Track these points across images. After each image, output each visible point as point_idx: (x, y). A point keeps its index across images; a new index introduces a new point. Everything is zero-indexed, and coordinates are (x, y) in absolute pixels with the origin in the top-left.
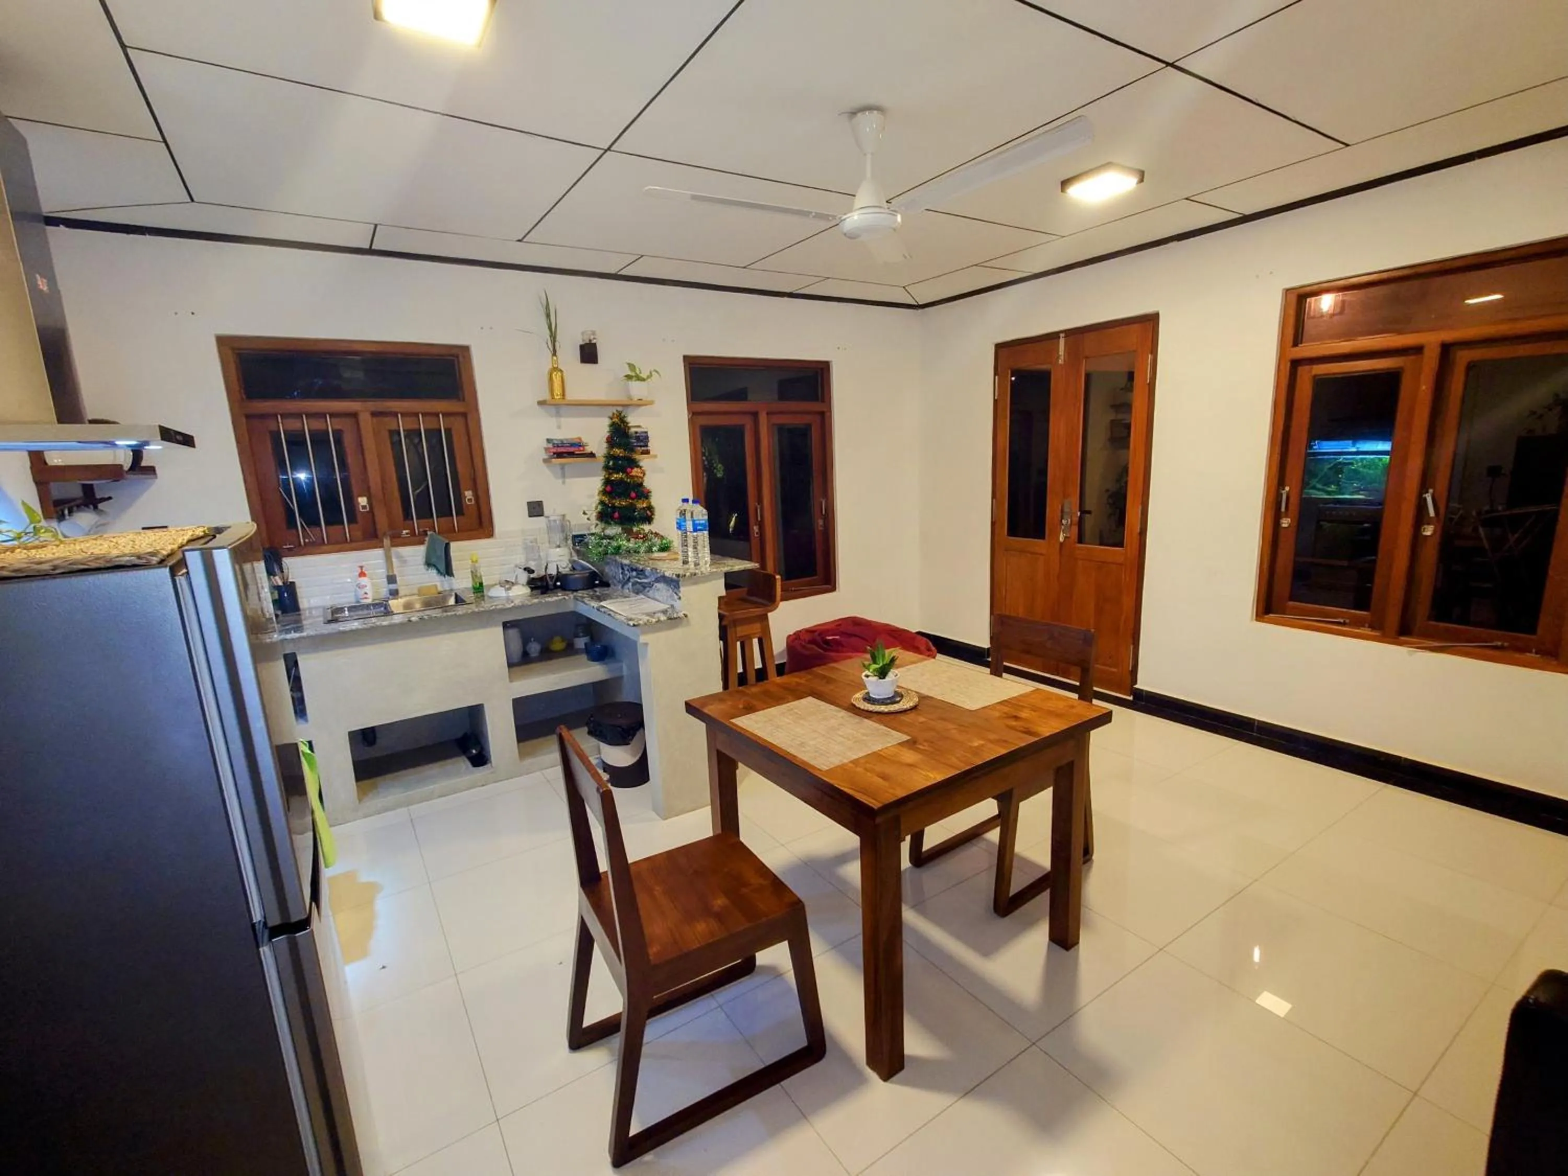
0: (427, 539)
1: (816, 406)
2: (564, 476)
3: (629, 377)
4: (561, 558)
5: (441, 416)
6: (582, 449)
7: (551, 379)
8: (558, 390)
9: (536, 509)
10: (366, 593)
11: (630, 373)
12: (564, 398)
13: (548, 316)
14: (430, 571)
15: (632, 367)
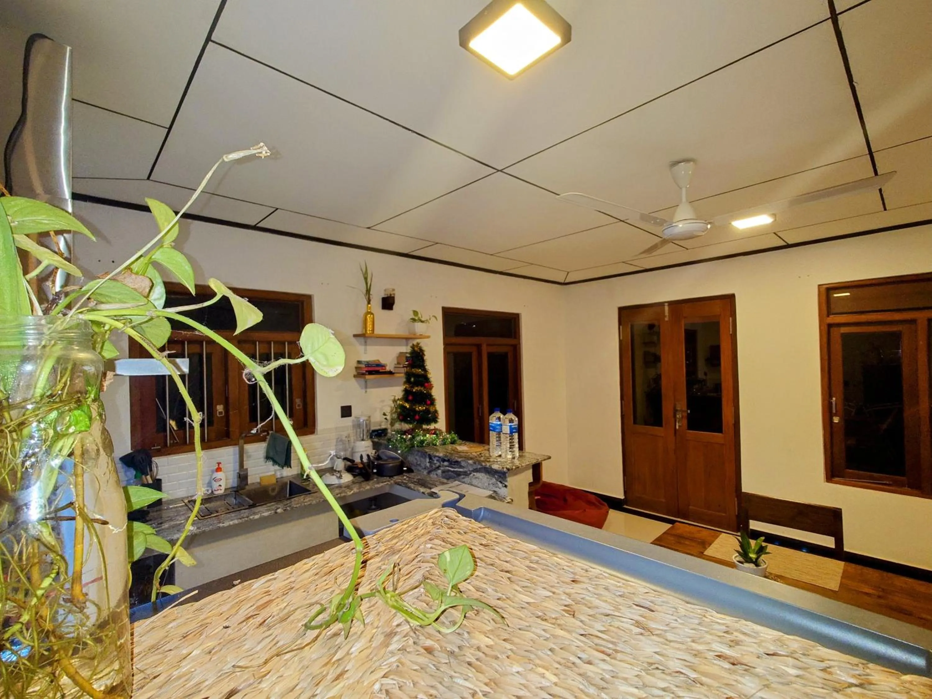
0: (268, 437)
1: (511, 341)
2: (366, 387)
3: (414, 320)
4: (366, 449)
5: (286, 343)
6: (384, 368)
7: (365, 320)
8: (369, 328)
9: (346, 411)
10: (220, 486)
11: (414, 317)
12: (373, 333)
13: (366, 279)
14: (267, 463)
15: (415, 313)
